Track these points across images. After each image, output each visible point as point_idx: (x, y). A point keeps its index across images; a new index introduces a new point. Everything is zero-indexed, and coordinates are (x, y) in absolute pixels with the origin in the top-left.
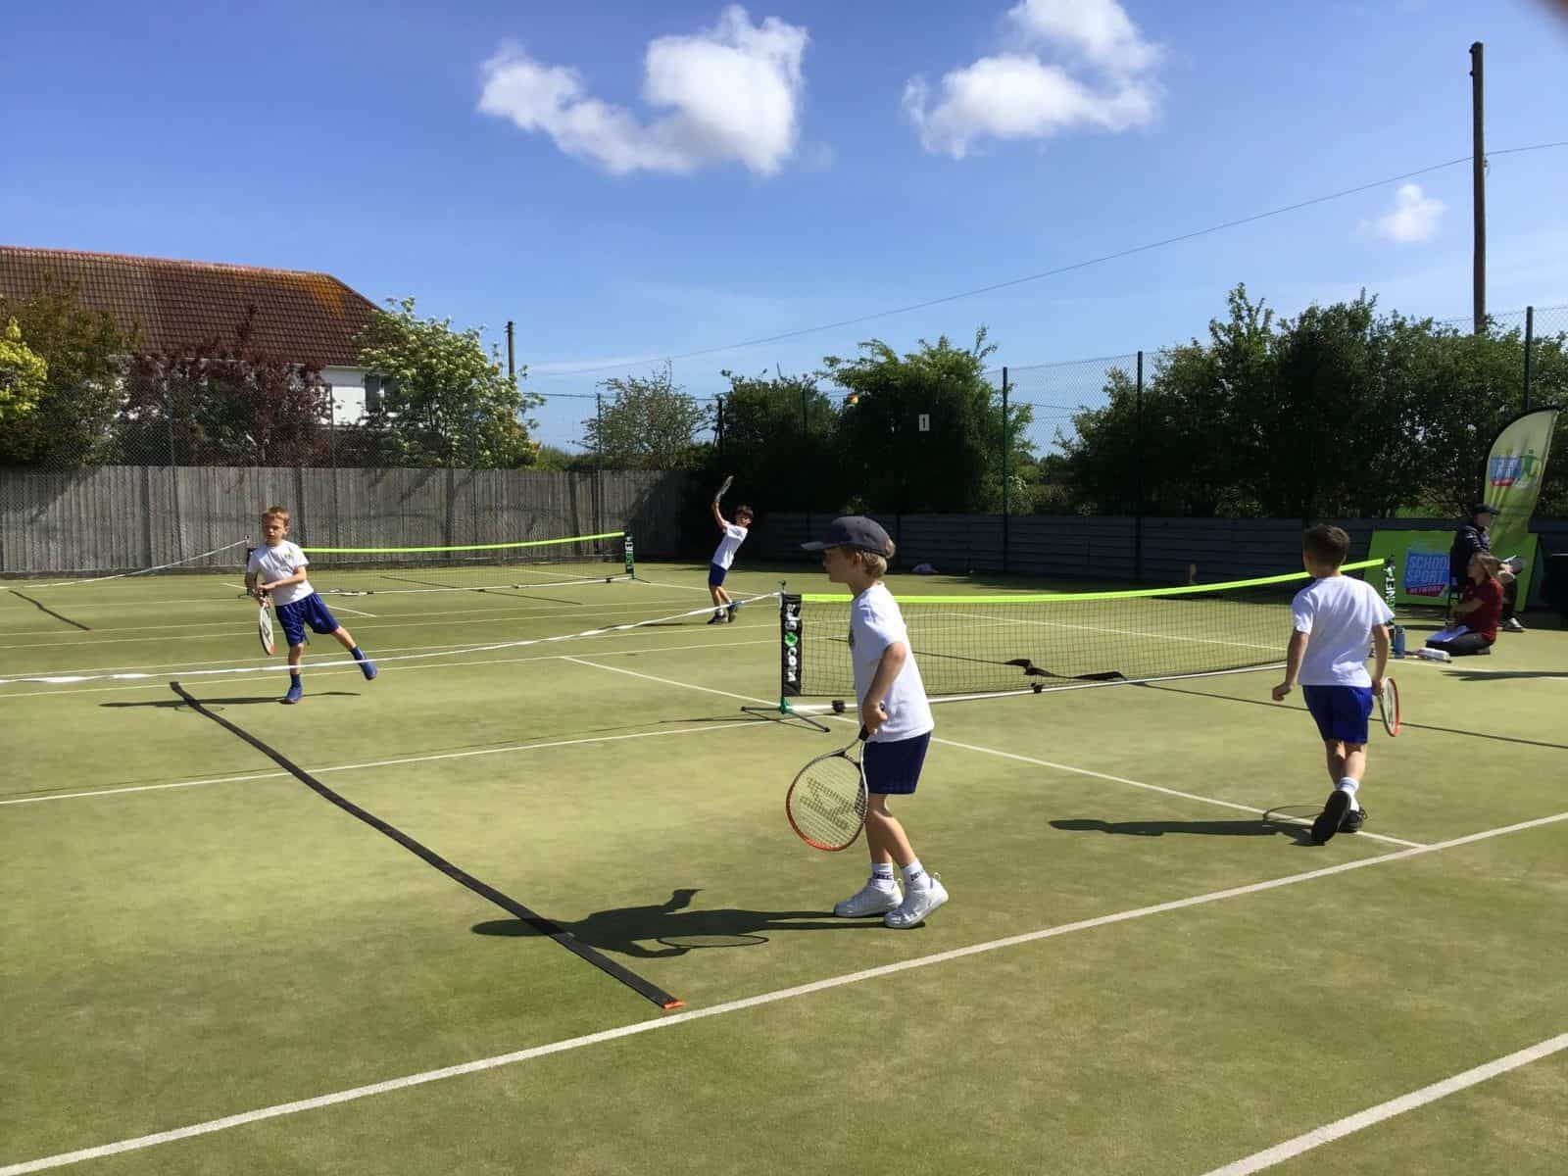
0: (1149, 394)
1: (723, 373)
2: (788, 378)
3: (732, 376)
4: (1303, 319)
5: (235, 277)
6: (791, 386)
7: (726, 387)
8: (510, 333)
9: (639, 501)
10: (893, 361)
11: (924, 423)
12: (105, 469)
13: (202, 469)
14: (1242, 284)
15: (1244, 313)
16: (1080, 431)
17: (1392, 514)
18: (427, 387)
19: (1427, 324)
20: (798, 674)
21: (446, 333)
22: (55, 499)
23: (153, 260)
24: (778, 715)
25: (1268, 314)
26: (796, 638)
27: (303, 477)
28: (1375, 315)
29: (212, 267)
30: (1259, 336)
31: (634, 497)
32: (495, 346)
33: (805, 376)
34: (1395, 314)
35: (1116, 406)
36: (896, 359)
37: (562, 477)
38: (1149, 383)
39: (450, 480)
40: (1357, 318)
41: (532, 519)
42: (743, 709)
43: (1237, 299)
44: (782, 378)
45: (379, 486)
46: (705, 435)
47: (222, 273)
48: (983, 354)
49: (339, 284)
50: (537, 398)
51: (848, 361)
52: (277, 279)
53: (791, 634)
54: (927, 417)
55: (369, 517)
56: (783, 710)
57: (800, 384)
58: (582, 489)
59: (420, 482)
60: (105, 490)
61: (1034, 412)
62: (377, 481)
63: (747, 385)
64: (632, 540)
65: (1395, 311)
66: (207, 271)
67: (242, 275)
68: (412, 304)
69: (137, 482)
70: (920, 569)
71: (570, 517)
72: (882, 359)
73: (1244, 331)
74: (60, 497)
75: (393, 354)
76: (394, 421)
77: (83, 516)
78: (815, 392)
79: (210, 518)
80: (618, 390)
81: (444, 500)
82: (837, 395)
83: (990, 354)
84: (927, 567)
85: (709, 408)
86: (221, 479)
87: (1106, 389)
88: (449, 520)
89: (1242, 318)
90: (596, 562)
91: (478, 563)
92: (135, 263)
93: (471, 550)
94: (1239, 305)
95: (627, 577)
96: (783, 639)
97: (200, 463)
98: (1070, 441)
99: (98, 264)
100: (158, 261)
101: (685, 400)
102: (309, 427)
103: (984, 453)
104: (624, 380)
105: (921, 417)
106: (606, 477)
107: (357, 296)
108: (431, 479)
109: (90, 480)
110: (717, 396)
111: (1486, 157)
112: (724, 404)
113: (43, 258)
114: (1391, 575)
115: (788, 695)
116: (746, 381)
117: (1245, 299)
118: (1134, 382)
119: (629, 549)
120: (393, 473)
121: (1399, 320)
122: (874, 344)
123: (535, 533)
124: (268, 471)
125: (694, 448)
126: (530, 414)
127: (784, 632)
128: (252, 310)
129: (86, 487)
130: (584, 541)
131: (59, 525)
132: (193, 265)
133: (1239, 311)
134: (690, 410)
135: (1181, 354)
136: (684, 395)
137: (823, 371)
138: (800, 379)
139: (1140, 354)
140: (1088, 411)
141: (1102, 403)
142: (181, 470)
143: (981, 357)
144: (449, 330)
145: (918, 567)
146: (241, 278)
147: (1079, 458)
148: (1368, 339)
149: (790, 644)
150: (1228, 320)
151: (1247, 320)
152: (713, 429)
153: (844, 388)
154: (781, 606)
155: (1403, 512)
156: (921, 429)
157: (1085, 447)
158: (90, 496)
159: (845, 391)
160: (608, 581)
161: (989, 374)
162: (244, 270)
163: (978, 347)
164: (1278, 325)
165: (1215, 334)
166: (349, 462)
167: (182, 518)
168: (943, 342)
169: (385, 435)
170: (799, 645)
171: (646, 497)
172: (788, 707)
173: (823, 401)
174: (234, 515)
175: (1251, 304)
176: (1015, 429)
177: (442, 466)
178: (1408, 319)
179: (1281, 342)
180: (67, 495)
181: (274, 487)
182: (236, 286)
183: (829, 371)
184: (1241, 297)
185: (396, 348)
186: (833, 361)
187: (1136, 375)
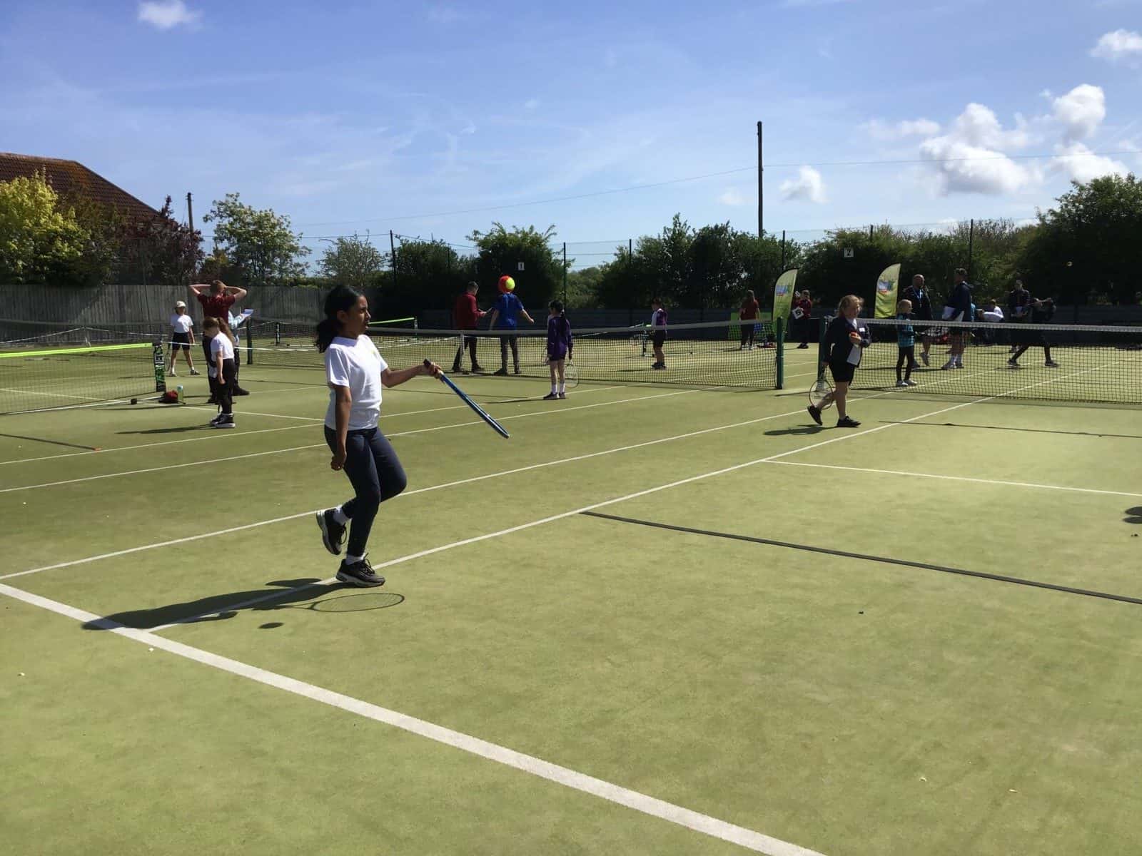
0: (634, 257)
7: (396, 244)
8: (189, 200)
10: (504, 235)
11: (521, 265)
14: (678, 213)
19: (745, 234)
25: (688, 226)
28: (728, 229)
35: (619, 261)
38: (634, 252)
40: (720, 230)
43: (675, 219)
46: (386, 269)
49: (84, 167)
51: (484, 234)
54: (523, 263)
63: (411, 244)
65: (735, 228)
72: (499, 233)
73: (677, 232)
87: (615, 254)
89: (676, 227)
103: (556, 281)
105: (519, 263)
107: (97, 176)
109: (104, 292)
110: (392, 249)
111: (764, 167)
112: (396, 254)
116: (410, 241)
117: (679, 220)
122: (497, 227)
125: (380, 275)
126: (302, 257)
133: (676, 224)
134: (375, 256)
135: (648, 240)
139: (630, 240)
140: (608, 263)
141: (612, 259)
142: (148, 287)
150: (671, 227)
151: (679, 228)
152: (390, 265)
156: (519, 269)
163: (548, 232)
164: (692, 231)
165: (666, 233)
168: (531, 228)
187: (629, 249)
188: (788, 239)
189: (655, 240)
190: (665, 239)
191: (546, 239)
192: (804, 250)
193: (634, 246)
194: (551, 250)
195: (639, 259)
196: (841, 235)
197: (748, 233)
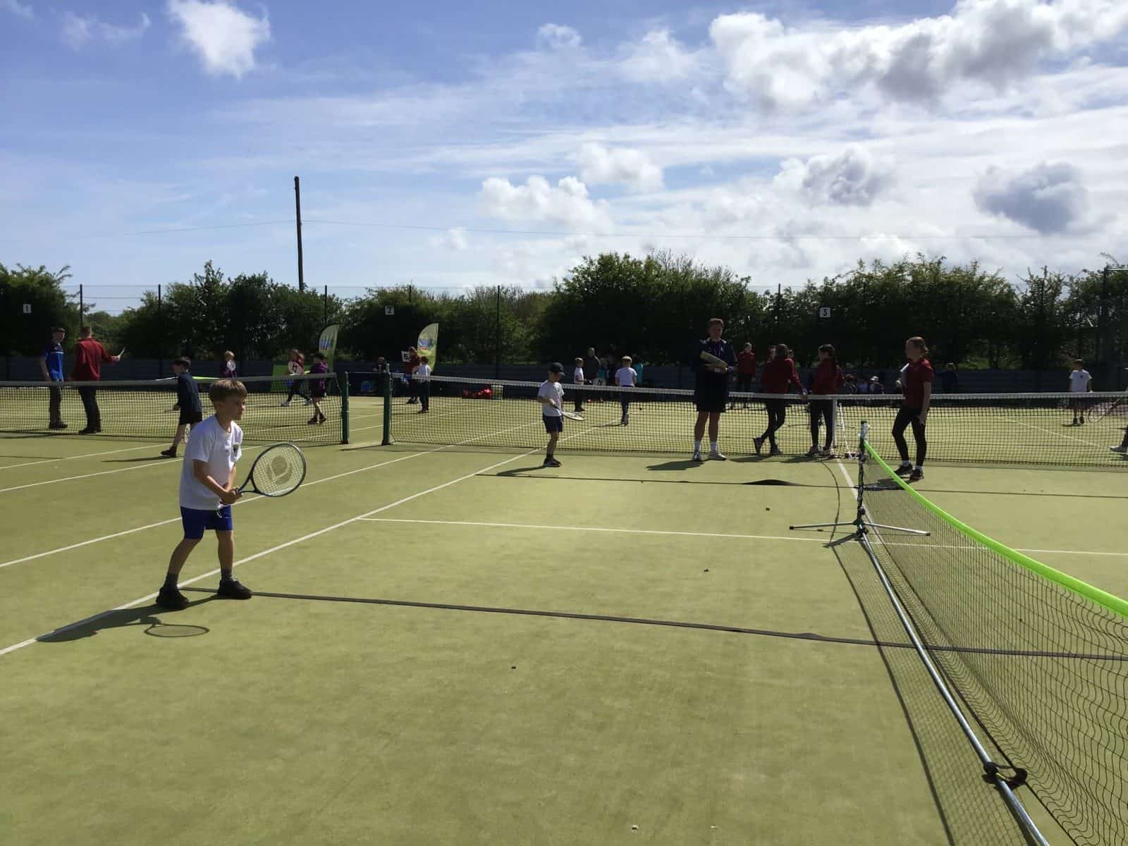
4: (238, 279)
11: (27, 309)
14: (211, 261)
15: (211, 273)
19: (285, 286)
25: (222, 275)
28: (267, 281)
35: (146, 307)
38: (164, 298)
43: (208, 267)
54: (29, 306)
65: (274, 280)
73: (211, 280)
87: (142, 300)
89: (209, 274)
94: (209, 269)
105: (25, 305)
111: (302, 222)
117: (211, 267)
121: (275, 283)
133: (208, 272)
135: (178, 287)
139: (159, 286)
140: (132, 309)
141: (137, 305)
148: (266, 290)
151: (212, 276)
156: (25, 311)
164: (226, 279)
165: (198, 280)
168: (42, 269)
175: (214, 269)
179: (227, 286)
187: (157, 295)
188: (330, 293)
189: (187, 287)
190: (197, 287)
191: (59, 280)
192: (346, 306)
193: (164, 292)
194: (64, 292)
195: (170, 306)
196: (382, 293)
197: (288, 285)
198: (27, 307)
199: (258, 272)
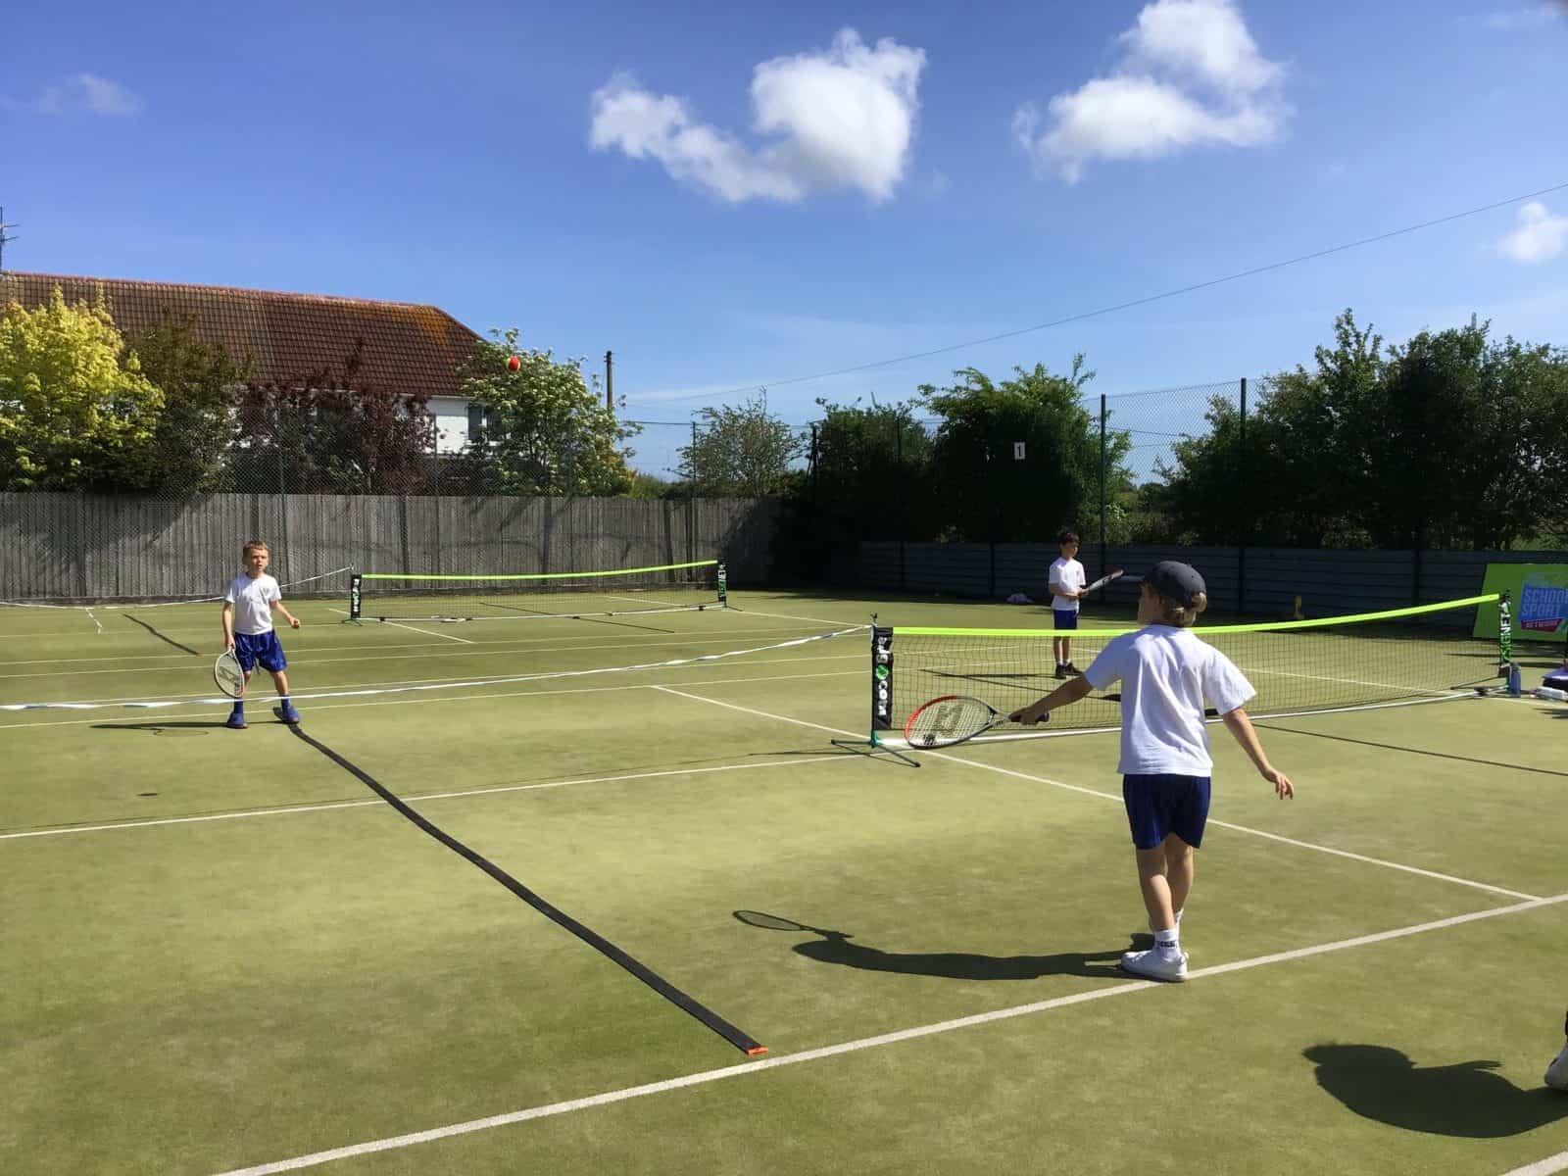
0: (1253, 422)
1: (818, 401)
2: (883, 406)
3: (827, 404)
4: (1412, 345)
5: (345, 309)
6: (885, 413)
7: (820, 415)
8: (609, 362)
9: (732, 528)
10: (989, 389)
11: (1020, 451)
12: (217, 496)
13: (311, 497)
14: (1350, 310)
15: (1352, 339)
16: (1180, 459)
17: (1507, 547)
18: (528, 417)
19: (1544, 350)
20: (889, 708)
21: (547, 363)
22: (169, 525)
23: (266, 293)
24: (868, 748)
25: (1377, 340)
26: (887, 672)
27: (407, 505)
28: (1488, 341)
29: (323, 300)
30: (1368, 362)
31: (727, 525)
32: (595, 376)
33: (900, 404)
34: (1510, 340)
35: (1218, 433)
36: (992, 387)
37: (656, 505)
38: (1252, 411)
39: (548, 507)
40: (1469, 344)
41: (626, 547)
42: (833, 742)
43: (1344, 325)
44: (877, 407)
45: (479, 515)
46: (799, 463)
47: (332, 306)
48: (1081, 381)
49: (444, 315)
50: (634, 426)
51: (943, 389)
52: (385, 311)
53: (882, 668)
54: (1023, 445)
55: (469, 544)
56: (873, 744)
57: (895, 412)
58: (676, 518)
59: (518, 510)
60: (217, 516)
61: (1133, 440)
62: (477, 509)
63: (842, 413)
64: (724, 569)
65: (1510, 337)
66: (318, 304)
67: (352, 308)
68: (515, 335)
69: (248, 510)
70: (1015, 599)
71: (663, 544)
72: (977, 387)
73: (1351, 357)
74: (173, 524)
75: (496, 384)
76: (494, 449)
77: (195, 542)
78: (909, 421)
79: (316, 544)
80: (712, 419)
81: (542, 528)
82: (932, 423)
83: (1088, 382)
84: (1022, 597)
85: (803, 436)
86: (328, 507)
87: (1208, 417)
88: (546, 547)
89: (1349, 345)
90: (689, 589)
91: (574, 590)
92: (250, 296)
93: (567, 578)
94: (1346, 331)
95: (720, 605)
96: (874, 672)
97: (309, 491)
98: (1170, 470)
99: (215, 298)
100: (272, 294)
101: (780, 428)
102: (413, 456)
103: (1082, 482)
104: (719, 409)
105: (1017, 445)
106: (700, 504)
107: (462, 328)
108: (529, 507)
109: (203, 508)
110: (811, 424)
112: (818, 433)
113: (162, 291)
114: (1506, 610)
115: (878, 729)
116: (840, 409)
117: (1353, 325)
118: (1237, 409)
119: (722, 577)
120: (493, 502)
121: (1514, 346)
122: (969, 372)
123: (629, 560)
124: (374, 499)
125: (789, 476)
126: (627, 442)
127: (875, 665)
128: (360, 343)
129: (199, 514)
130: (677, 569)
131: (172, 551)
132: (305, 298)
133: (1347, 337)
134: (784, 438)
135: (1286, 381)
136: (779, 422)
137: (918, 399)
138: (895, 407)
139: (1243, 381)
140: (1189, 437)
141: (1205, 430)
142: (289, 497)
143: (1078, 384)
144: (550, 361)
145: (1013, 596)
146: (350, 310)
147: (1179, 487)
148: (1482, 365)
149: (881, 677)
150: (1335, 347)
151: (1355, 346)
152: (807, 456)
153: (939, 416)
154: (872, 638)
155: (1519, 544)
156: (1017, 457)
157: (1186, 475)
158: (203, 524)
159: (940, 419)
160: (701, 609)
161: (1087, 400)
162: (353, 302)
163: (1075, 375)
164: (1387, 351)
165: (1321, 361)
166: (451, 490)
167: (290, 543)
168: (1039, 369)
169: (487, 464)
170: (890, 679)
171: (740, 525)
172: (878, 741)
173: (918, 429)
174: (340, 543)
175: (1357, 330)
176: (1112, 457)
177: (540, 494)
178: (1523, 345)
179: (1391, 368)
180: (180, 522)
181: (378, 515)
182: (345, 318)
183: (924, 399)
184: (1348, 323)
185: (499, 379)
186: (928, 390)
187: (1239, 403)
190: (1321, 377)
193: (1253, 396)
195: (1264, 427)
198: (1019, 448)
199: (1458, 324)
